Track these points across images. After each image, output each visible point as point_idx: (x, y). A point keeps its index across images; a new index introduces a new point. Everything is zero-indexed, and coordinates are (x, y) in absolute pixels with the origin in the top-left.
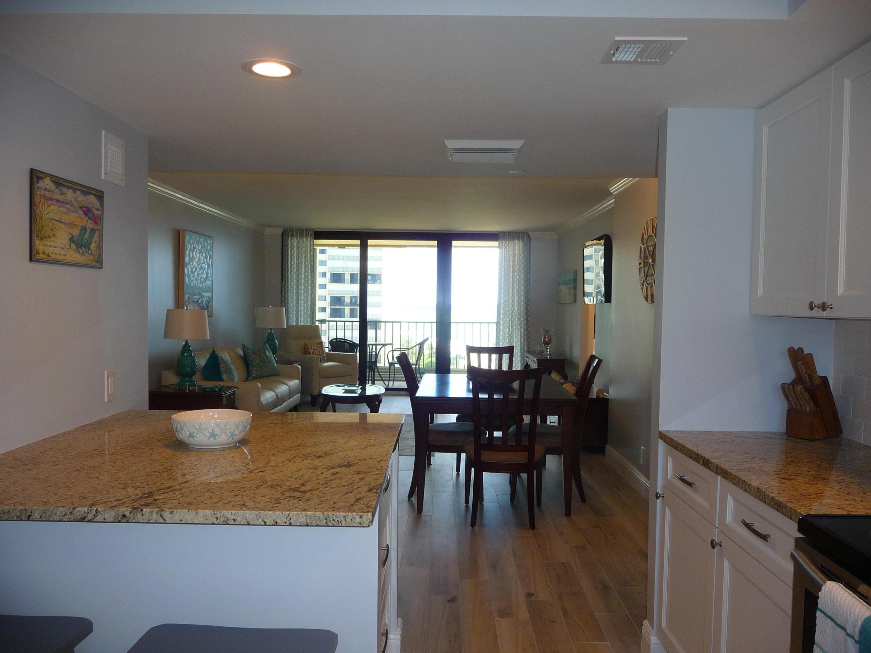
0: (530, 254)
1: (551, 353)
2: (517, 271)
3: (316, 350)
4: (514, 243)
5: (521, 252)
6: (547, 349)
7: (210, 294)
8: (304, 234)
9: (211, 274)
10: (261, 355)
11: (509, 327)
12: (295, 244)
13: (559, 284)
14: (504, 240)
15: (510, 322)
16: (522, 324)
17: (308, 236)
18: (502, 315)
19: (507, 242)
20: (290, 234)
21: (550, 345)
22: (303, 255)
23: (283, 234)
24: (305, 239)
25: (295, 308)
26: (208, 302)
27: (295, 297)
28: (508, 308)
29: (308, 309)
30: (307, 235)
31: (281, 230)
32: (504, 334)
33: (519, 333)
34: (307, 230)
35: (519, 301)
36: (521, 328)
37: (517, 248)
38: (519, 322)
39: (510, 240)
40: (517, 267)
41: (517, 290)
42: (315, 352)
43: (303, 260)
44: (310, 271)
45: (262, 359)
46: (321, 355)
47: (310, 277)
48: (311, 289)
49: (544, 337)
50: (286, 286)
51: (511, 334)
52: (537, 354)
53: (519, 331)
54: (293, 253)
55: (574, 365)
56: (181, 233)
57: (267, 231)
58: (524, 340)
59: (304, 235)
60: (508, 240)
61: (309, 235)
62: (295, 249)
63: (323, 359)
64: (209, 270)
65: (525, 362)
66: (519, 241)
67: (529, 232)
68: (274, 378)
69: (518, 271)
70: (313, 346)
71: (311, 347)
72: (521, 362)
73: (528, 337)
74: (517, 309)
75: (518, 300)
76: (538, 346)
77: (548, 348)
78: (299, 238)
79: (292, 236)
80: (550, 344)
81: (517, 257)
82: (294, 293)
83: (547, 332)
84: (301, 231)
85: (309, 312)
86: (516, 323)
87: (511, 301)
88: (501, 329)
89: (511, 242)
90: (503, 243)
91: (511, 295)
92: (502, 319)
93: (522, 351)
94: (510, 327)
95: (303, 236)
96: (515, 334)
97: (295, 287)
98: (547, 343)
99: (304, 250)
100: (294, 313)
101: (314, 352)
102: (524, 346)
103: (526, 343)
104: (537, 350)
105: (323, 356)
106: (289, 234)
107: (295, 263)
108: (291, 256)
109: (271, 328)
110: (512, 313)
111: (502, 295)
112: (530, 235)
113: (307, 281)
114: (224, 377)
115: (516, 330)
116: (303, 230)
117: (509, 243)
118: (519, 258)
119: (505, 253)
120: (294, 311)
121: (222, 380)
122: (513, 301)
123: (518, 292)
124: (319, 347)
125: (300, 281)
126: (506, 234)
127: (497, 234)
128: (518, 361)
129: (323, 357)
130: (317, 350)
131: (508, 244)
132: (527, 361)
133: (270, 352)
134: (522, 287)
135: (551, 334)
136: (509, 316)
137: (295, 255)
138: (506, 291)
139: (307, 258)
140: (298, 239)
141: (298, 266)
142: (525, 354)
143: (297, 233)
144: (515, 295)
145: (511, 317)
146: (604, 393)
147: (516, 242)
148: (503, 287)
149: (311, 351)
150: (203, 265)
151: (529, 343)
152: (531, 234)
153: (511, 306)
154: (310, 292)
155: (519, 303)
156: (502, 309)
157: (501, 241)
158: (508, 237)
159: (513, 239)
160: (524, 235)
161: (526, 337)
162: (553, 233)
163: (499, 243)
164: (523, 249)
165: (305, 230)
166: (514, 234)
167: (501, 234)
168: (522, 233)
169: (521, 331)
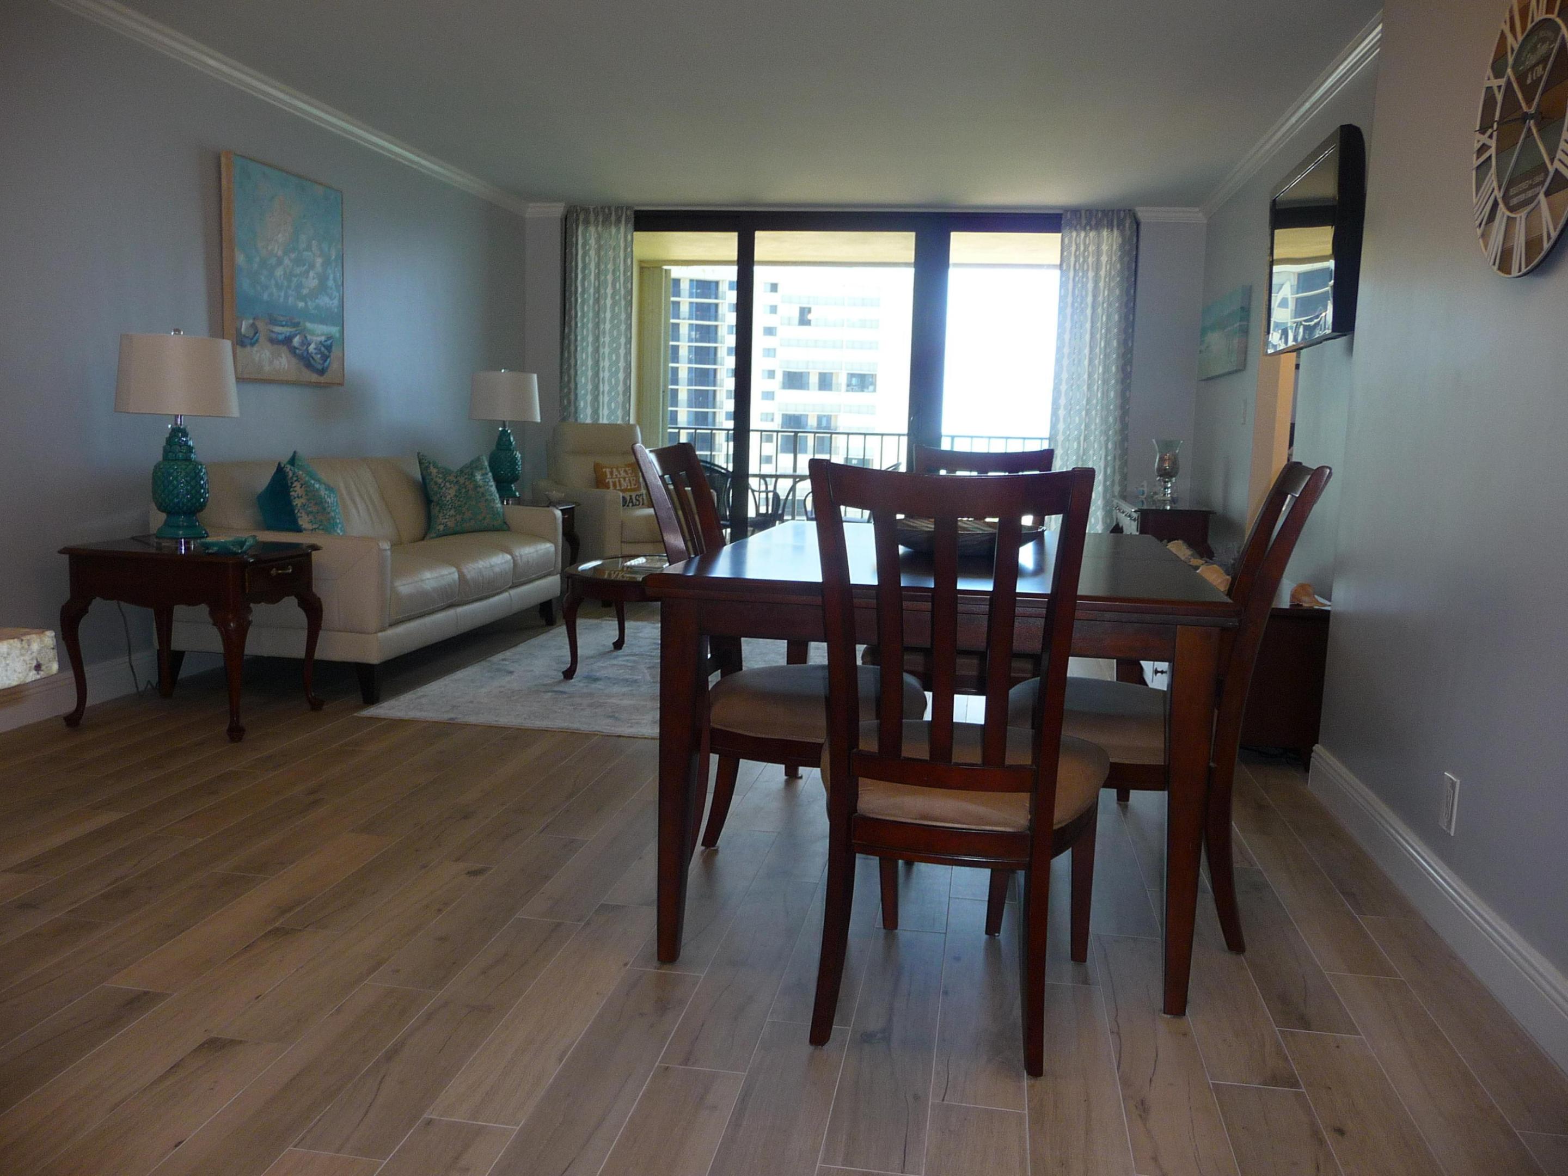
0: (1136, 262)
1: (1175, 496)
2: (1103, 303)
3: (622, 480)
4: (1099, 237)
5: (1114, 259)
6: (1166, 488)
7: (334, 330)
8: (613, 218)
9: (335, 280)
10: (462, 480)
11: (1079, 438)
12: (592, 242)
13: (1204, 332)
14: (1076, 229)
15: (1083, 427)
16: (1110, 433)
18: (1062, 408)
19: (1083, 234)
20: (582, 217)
21: (1174, 479)
22: (610, 267)
23: (565, 219)
24: (614, 230)
25: (590, 387)
26: (329, 348)
27: (590, 363)
28: (1078, 394)
29: (619, 388)
30: (619, 221)
31: (558, 210)
32: (1067, 455)
33: (1103, 452)
34: (619, 208)
35: (1107, 376)
36: (1107, 441)
37: (1105, 248)
38: (1103, 427)
39: (1088, 228)
40: (1103, 294)
41: (1103, 350)
42: (620, 485)
43: (610, 278)
44: (623, 303)
45: (464, 490)
46: (634, 490)
47: (623, 316)
48: (625, 344)
49: (1160, 458)
50: (572, 337)
51: (1084, 454)
52: (1143, 502)
53: (1104, 448)
54: (587, 261)
55: (1229, 526)
56: (223, 160)
57: (533, 211)
58: (1115, 470)
59: (613, 222)
60: (1085, 229)
61: (623, 222)
62: (592, 253)
63: (638, 500)
64: (329, 271)
65: (1113, 521)
66: (1112, 230)
67: (1137, 209)
68: (495, 536)
69: (1105, 305)
70: (614, 470)
71: (611, 473)
72: (1104, 522)
73: (1124, 464)
74: (1099, 395)
75: (1104, 373)
76: (1145, 483)
77: (1169, 485)
78: (600, 226)
79: (587, 222)
80: (1174, 476)
81: (1104, 270)
82: (590, 353)
83: (1167, 445)
84: (607, 210)
85: (621, 396)
86: (1095, 429)
87: (1086, 376)
89: (1092, 234)
90: (1072, 236)
91: (1086, 362)
92: (1061, 420)
93: (1108, 495)
94: (1082, 438)
95: (611, 223)
96: (1094, 455)
97: (590, 339)
98: (1166, 474)
99: (611, 253)
100: (589, 398)
101: (618, 484)
102: (1113, 482)
103: (1117, 478)
104: (1143, 491)
105: (638, 493)
106: (577, 219)
107: (593, 285)
108: (584, 268)
109: (504, 422)
110: (1087, 404)
111: (1065, 362)
112: (1139, 215)
113: (617, 327)
114: (304, 521)
115: (1096, 446)
116: (609, 208)
117: (1085, 237)
118: (1110, 274)
119: (1076, 262)
120: (589, 394)
121: (299, 530)
122: (1090, 376)
123: (1105, 355)
124: (629, 472)
125: (602, 327)
126: (1081, 215)
127: (1058, 214)
129: (639, 496)
130: (625, 479)
131: (1085, 240)
132: (1117, 519)
133: (487, 474)
134: (1115, 341)
135: (1177, 451)
136: (1080, 411)
137: (592, 266)
138: (1074, 353)
139: (618, 274)
140: (600, 228)
141: (597, 290)
142: (1116, 501)
143: (597, 215)
144: (1097, 362)
145: (1084, 413)
146: (1316, 597)
147: (1105, 233)
148: (1067, 341)
149: (611, 480)
150: (306, 253)
151: (1124, 477)
152: (1143, 214)
153: (1085, 388)
154: (622, 351)
155: (1105, 382)
156: (1063, 395)
157: (1066, 231)
158: (1084, 222)
159: (1097, 227)
160: (1125, 217)
161: (1118, 463)
162: (1197, 209)
163: (1062, 236)
164: (1120, 250)
165: (613, 209)
166: (1100, 215)
167: (1069, 215)
168: (1119, 211)
169: (1107, 448)
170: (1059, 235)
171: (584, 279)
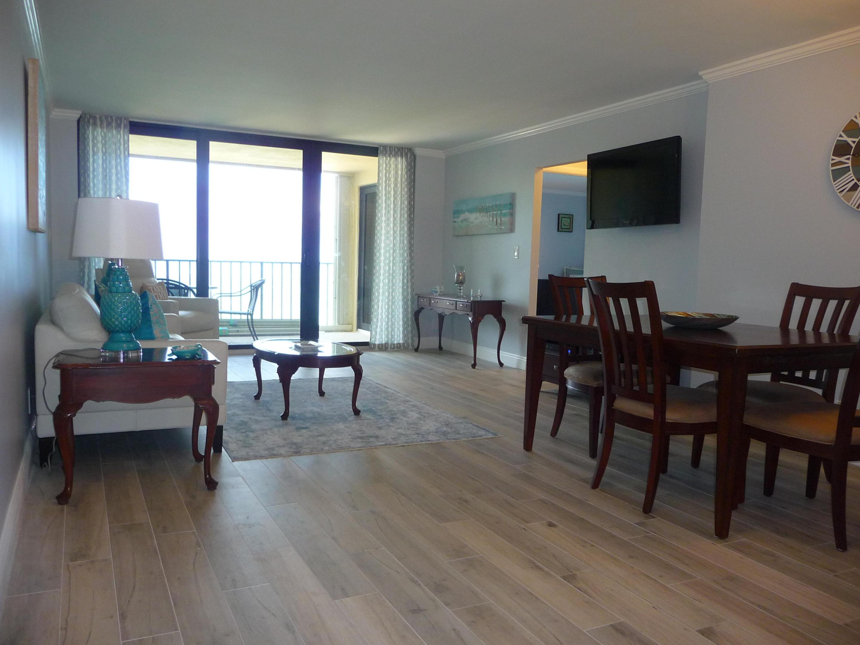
0: (414, 175)
2: (399, 195)
3: (159, 294)
4: (396, 160)
5: (403, 173)
6: (461, 290)
8: (114, 124)
12: (100, 138)
13: (458, 212)
14: (385, 156)
17: (120, 127)
20: (91, 121)
22: (114, 155)
23: (78, 121)
24: (114, 132)
30: (118, 126)
31: (76, 114)
32: (385, 273)
34: (119, 118)
36: (404, 266)
37: (399, 166)
38: (401, 259)
39: (391, 156)
40: (399, 191)
41: (400, 219)
43: (114, 162)
44: (124, 179)
47: (124, 188)
51: (393, 273)
53: (401, 269)
54: (96, 150)
57: (55, 113)
59: (114, 126)
60: (389, 156)
61: (122, 127)
62: (100, 146)
66: (402, 158)
67: (414, 149)
73: (412, 277)
74: (399, 242)
77: (462, 288)
78: (105, 128)
79: (95, 125)
84: (109, 118)
87: (392, 233)
88: (382, 267)
89: (393, 159)
90: (383, 160)
91: (392, 225)
92: (383, 255)
95: (112, 127)
96: (398, 273)
98: (460, 283)
99: (113, 147)
102: (406, 286)
106: (89, 121)
107: (101, 166)
108: (94, 155)
111: (383, 225)
112: (415, 152)
116: (111, 118)
117: (390, 160)
122: (394, 233)
125: (108, 194)
126: (387, 149)
127: (376, 147)
128: (400, 306)
131: (390, 162)
135: (464, 271)
138: (386, 220)
139: (119, 160)
140: (104, 130)
141: (105, 170)
143: (102, 121)
144: (397, 225)
147: (399, 159)
148: (384, 213)
151: (413, 284)
152: (418, 152)
155: (402, 235)
157: (380, 156)
158: (389, 153)
159: (396, 155)
160: (408, 152)
161: (409, 277)
162: (442, 151)
163: (379, 159)
164: (406, 168)
165: (114, 118)
166: (396, 150)
167: (382, 148)
168: (405, 148)
169: (403, 269)
170: (377, 158)
171: (94, 161)
